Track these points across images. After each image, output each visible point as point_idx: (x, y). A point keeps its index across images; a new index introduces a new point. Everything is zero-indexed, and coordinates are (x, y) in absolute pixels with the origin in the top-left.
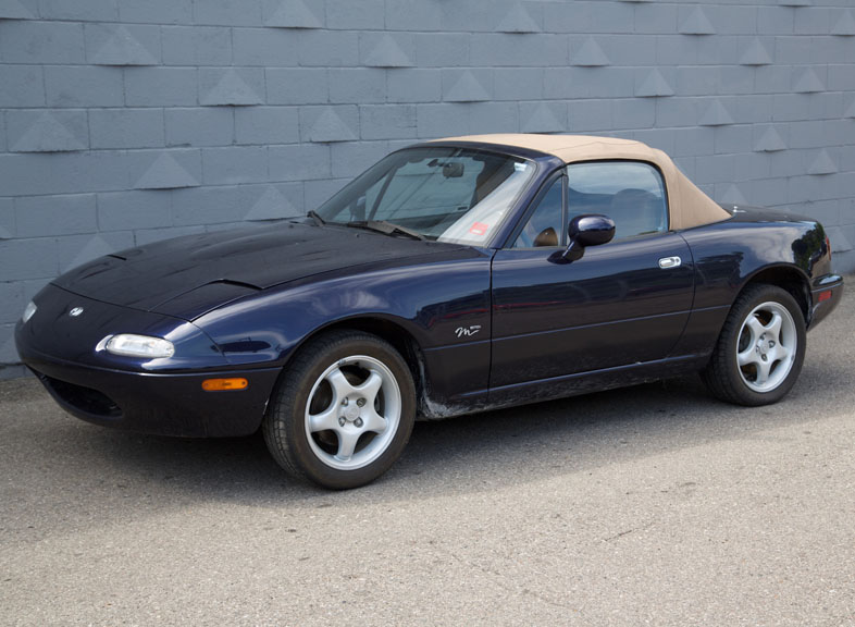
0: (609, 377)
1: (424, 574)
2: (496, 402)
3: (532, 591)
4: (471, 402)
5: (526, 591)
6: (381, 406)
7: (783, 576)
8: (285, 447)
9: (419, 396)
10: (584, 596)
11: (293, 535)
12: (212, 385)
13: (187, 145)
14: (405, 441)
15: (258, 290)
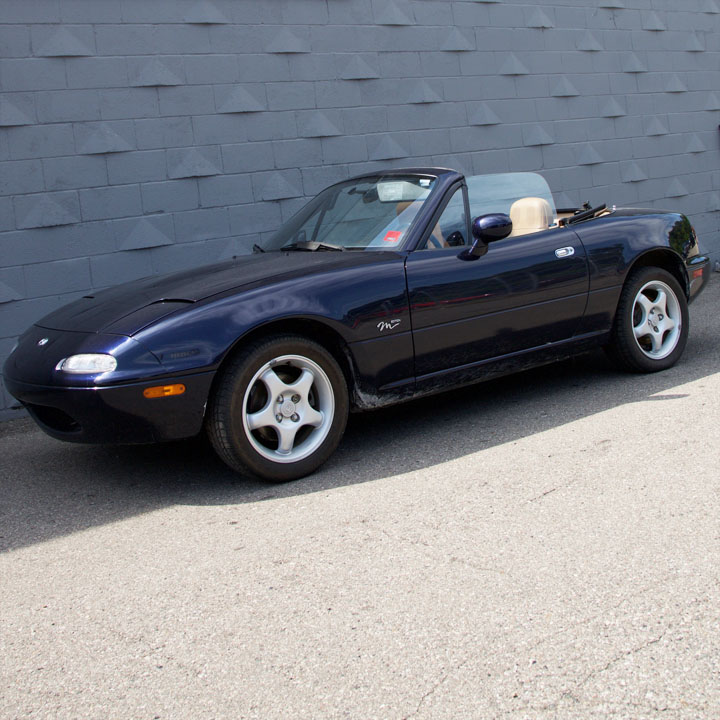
0: (524, 358)
1: (353, 552)
2: (424, 390)
3: (460, 558)
4: (401, 391)
5: (454, 559)
6: (315, 400)
7: (703, 512)
8: (227, 445)
9: (351, 389)
10: (512, 557)
11: (233, 527)
12: (152, 393)
13: (162, 212)
14: (341, 431)
15: (190, 304)
